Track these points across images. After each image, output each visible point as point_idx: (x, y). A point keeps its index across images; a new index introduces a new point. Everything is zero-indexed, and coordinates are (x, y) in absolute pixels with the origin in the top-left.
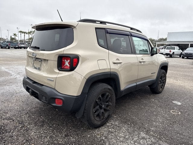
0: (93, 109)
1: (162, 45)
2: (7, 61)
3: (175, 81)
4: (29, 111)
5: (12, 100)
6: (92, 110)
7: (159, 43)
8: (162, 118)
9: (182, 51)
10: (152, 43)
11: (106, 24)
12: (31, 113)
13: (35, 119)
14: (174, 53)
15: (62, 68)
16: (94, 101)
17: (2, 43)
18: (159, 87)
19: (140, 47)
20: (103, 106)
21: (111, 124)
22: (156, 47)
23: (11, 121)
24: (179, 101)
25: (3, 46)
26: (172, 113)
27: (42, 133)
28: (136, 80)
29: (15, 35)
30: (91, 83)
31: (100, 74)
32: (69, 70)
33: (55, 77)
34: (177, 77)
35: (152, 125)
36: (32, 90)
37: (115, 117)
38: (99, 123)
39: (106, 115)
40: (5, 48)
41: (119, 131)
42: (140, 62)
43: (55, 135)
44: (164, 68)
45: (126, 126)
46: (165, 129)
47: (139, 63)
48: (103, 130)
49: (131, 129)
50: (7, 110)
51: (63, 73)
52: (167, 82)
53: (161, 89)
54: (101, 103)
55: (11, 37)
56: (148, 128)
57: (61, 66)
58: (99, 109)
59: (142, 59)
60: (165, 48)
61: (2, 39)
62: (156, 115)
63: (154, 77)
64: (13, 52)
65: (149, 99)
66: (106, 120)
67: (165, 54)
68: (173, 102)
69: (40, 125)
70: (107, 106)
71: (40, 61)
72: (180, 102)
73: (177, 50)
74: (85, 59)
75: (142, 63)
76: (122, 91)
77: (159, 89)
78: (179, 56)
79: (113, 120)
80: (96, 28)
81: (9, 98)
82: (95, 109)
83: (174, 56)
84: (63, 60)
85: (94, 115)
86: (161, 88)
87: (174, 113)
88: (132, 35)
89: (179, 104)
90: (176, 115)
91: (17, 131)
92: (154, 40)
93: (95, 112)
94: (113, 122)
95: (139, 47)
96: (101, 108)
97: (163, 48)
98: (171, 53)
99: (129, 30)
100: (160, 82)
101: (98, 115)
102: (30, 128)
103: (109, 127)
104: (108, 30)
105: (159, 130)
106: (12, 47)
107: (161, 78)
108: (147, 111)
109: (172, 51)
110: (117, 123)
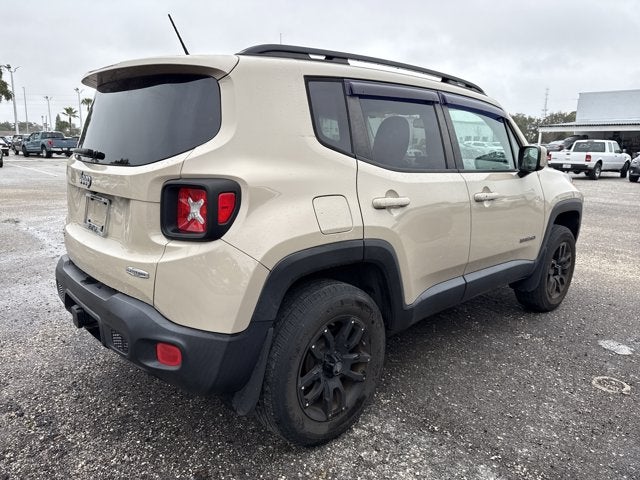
0: (300, 381)
1: (560, 136)
2: (36, 196)
3: (606, 264)
4: (82, 377)
5: (31, 337)
6: (295, 384)
7: (548, 130)
8: (561, 407)
9: (628, 157)
10: (524, 132)
11: (349, 61)
12: (87, 385)
13: (98, 410)
14: (600, 162)
15: (177, 231)
16: (302, 350)
17: (28, 140)
18: (549, 288)
19: (483, 145)
20: (338, 367)
21: (370, 429)
22: (539, 144)
23: (13, 414)
24: (623, 341)
25: (30, 147)
26: (599, 387)
27: (115, 466)
28: (462, 266)
29: (69, 111)
30: (288, 284)
31: (324, 250)
32: (202, 235)
33: (152, 264)
34: (613, 251)
35: (521, 437)
36: (81, 308)
37: (384, 402)
38: (323, 430)
39: (350, 397)
40: (38, 155)
41: (395, 461)
42: (479, 201)
43: (160, 473)
44: (568, 218)
45: (423, 439)
46: (571, 451)
47: (475, 205)
48: (339, 455)
49: (441, 453)
50: (6, 374)
51: (179, 248)
52: (576, 267)
53: (556, 296)
54: (329, 356)
55: (58, 118)
56: (507, 448)
57: (173, 222)
58: (322, 378)
59: (486, 189)
60: (569, 148)
61: (31, 125)
62: (539, 397)
63: (532, 254)
64: (59, 167)
65: (512, 332)
66: (349, 417)
67: (569, 167)
68: (602, 343)
69: (111, 433)
70: (354, 366)
71: (105, 204)
72: (629, 344)
73: (613, 154)
74: (267, 194)
75: (486, 205)
76: (412, 310)
77: (550, 296)
78: (619, 174)
79: (377, 415)
80: (308, 79)
81: (21, 328)
82: (308, 378)
83: (603, 174)
84: (183, 201)
85: (301, 402)
86: (558, 290)
87: (604, 389)
88: (446, 104)
89: (625, 350)
90: (613, 395)
91: (28, 457)
92: (531, 120)
93: (307, 391)
94: (378, 424)
95: (479, 145)
96: (329, 372)
97: (561, 148)
98: (592, 164)
99: (436, 82)
100: (552, 272)
101: (319, 401)
102: (73, 444)
103: (362, 445)
104: (354, 83)
105: (548, 459)
106: (59, 153)
107: (556, 257)
108: (503, 379)
109: (596, 156)
110: (390, 428)
